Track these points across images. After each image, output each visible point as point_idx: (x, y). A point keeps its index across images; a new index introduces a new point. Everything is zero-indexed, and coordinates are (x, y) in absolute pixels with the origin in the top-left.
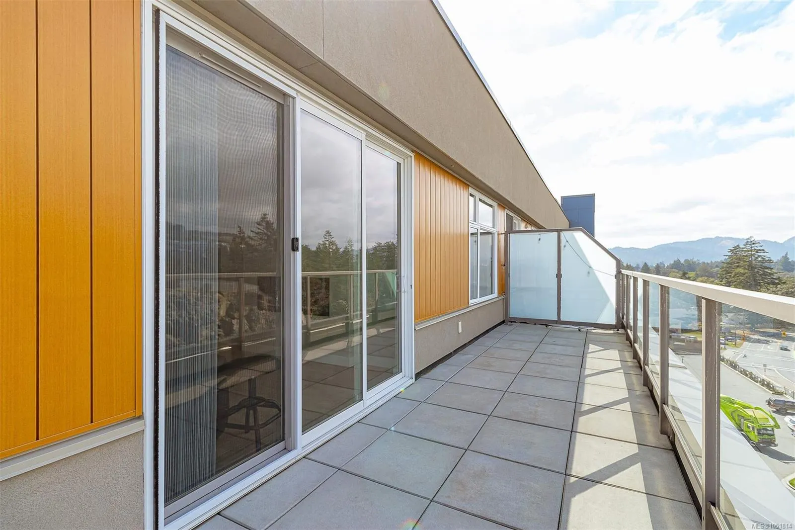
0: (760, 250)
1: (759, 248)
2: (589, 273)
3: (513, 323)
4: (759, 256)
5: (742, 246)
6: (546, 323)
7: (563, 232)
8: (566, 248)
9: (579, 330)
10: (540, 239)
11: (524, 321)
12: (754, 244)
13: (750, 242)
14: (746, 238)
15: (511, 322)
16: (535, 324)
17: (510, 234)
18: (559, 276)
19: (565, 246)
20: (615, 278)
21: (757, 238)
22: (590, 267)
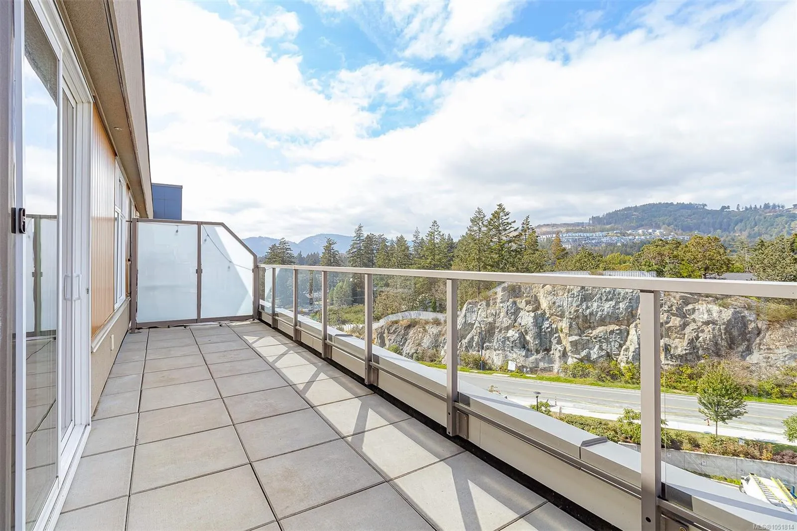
0: (288, 249)
1: (288, 247)
2: (229, 267)
3: (140, 330)
4: (288, 253)
5: (277, 245)
6: (182, 324)
7: (204, 225)
8: (207, 242)
9: (220, 325)
10: (177, 231)
11: (153, 326)
12: (285, 243)
13: (283, 243)
14: (280, 239)
15: (139, 329)
16: (169, 327)
17: (139, 223)
18: (199, 271)
19: (205, 240)
20: (253, 272)
21: (287, 239)
22: (230, 262)
